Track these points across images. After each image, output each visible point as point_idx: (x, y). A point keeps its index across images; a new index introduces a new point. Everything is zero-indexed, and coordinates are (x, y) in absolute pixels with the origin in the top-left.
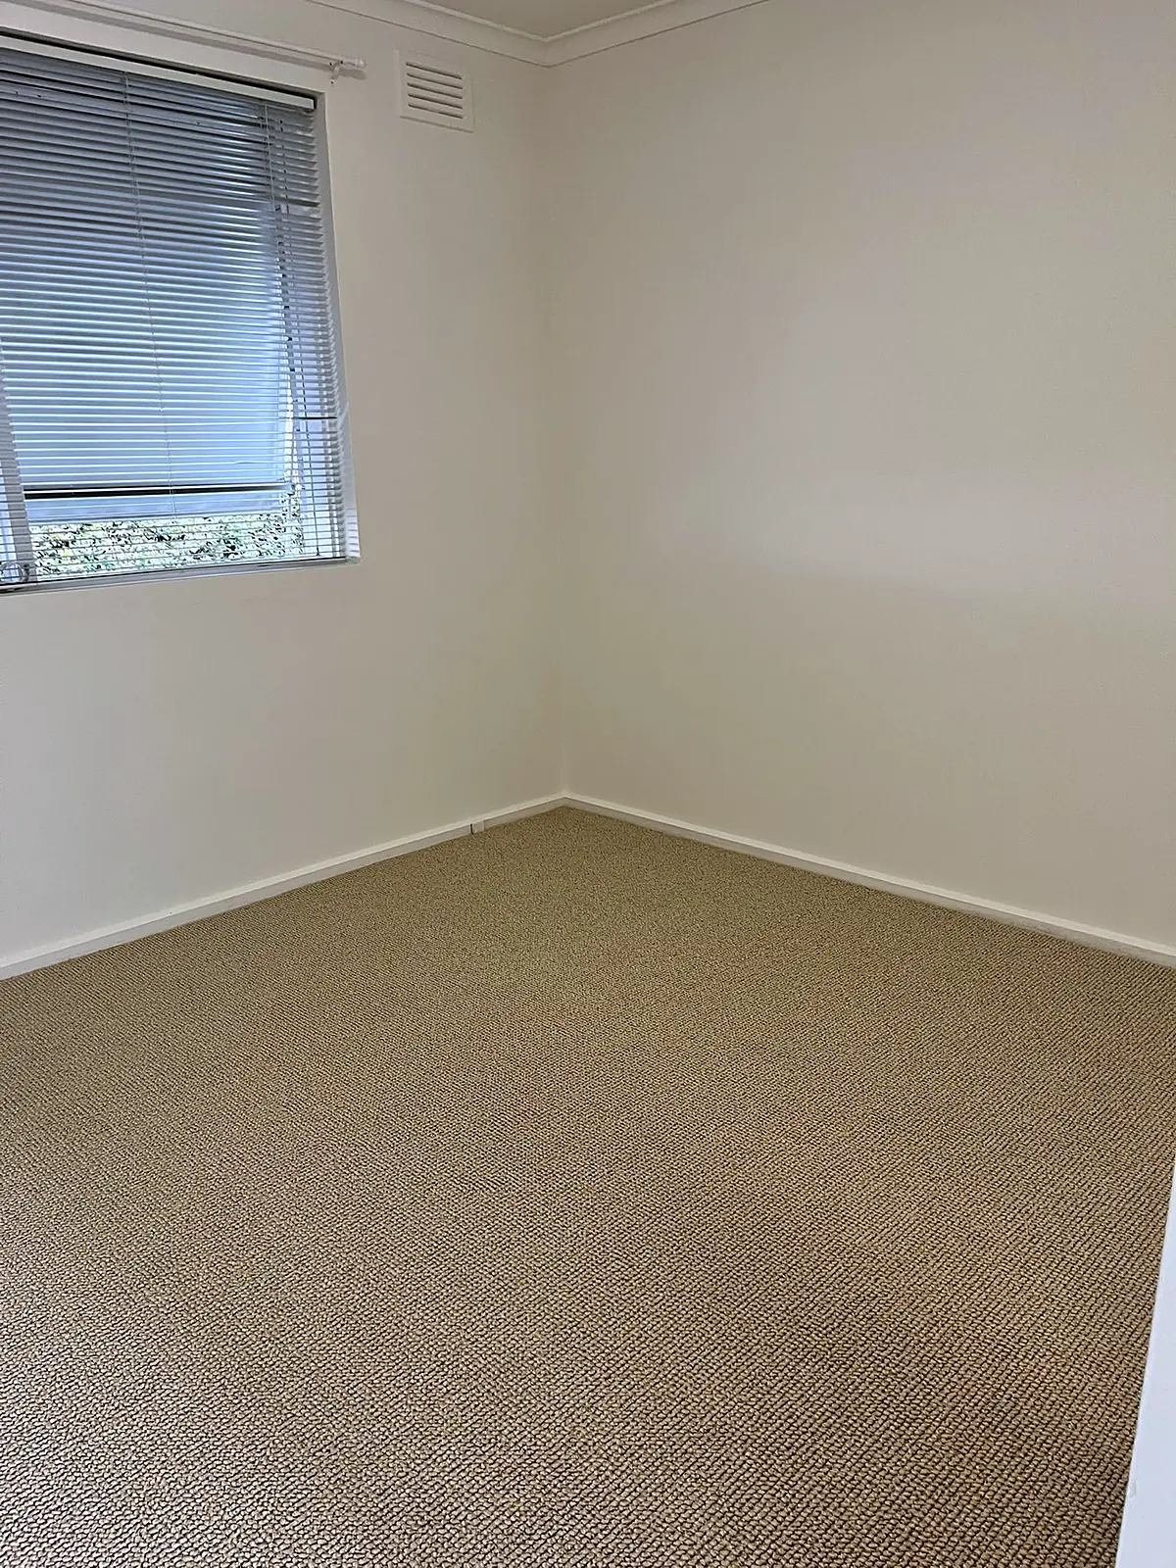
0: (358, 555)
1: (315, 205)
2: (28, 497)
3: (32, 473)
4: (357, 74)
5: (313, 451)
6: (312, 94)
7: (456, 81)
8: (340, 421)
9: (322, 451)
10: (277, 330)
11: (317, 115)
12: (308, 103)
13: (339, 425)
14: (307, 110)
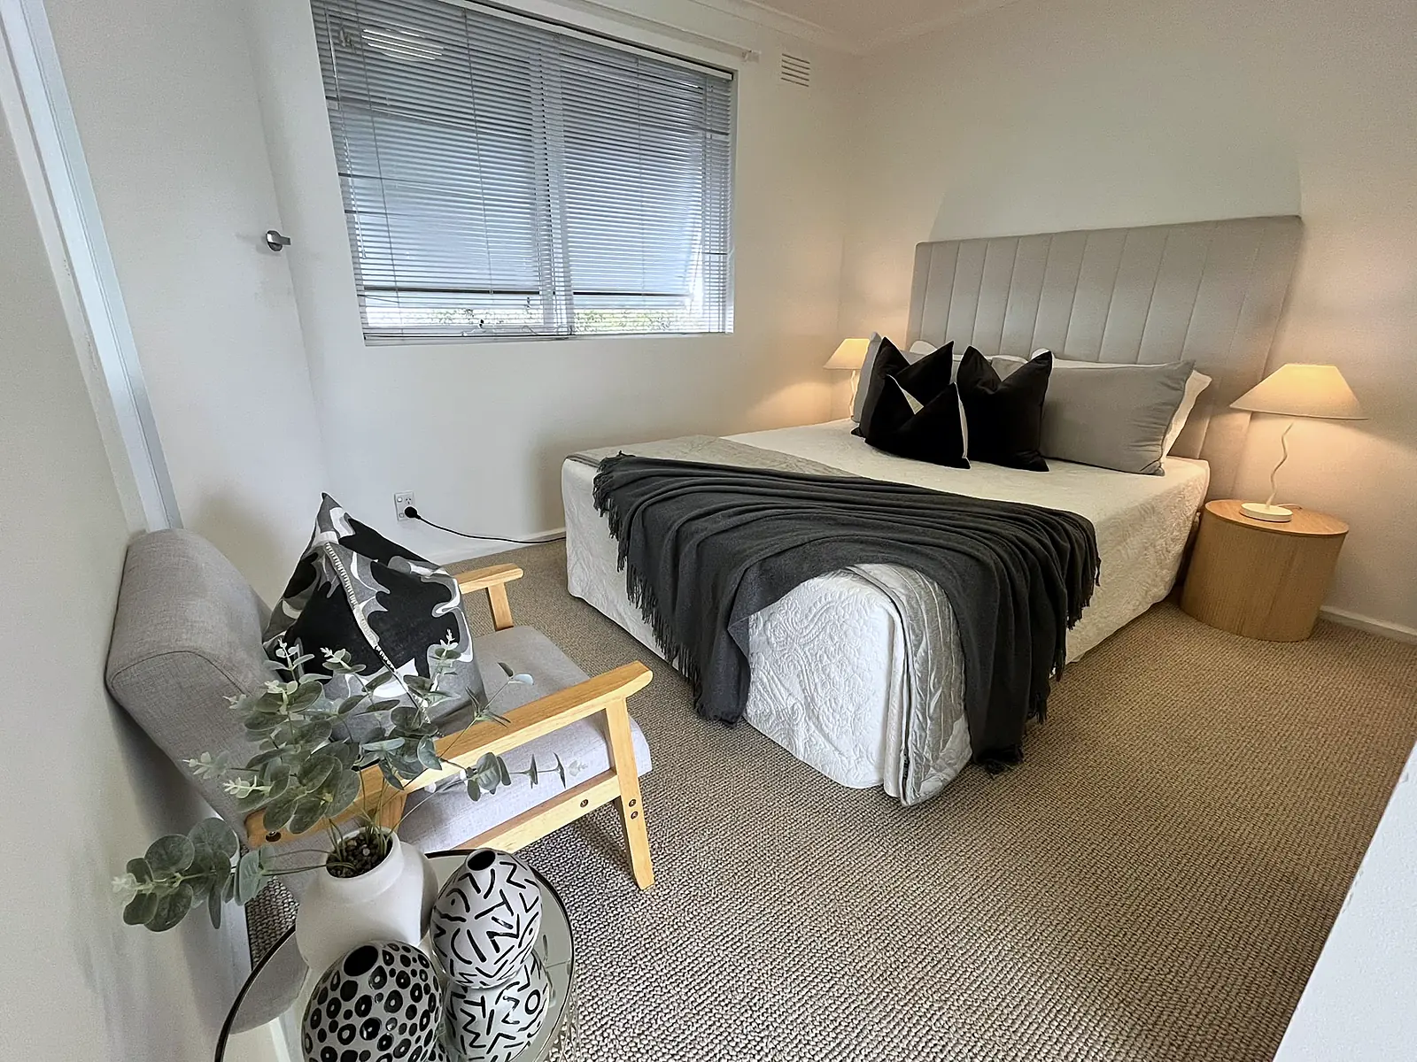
0: (732, 331)
1: (727, 134)
2: (575, 293)
3: (577, 284)
4: (756, 58)
5: (712, 276)
6: (730, 71)
7: (806, 65)
8: (729, 256)
9: (717, 272)
10: (697, 199)
11: (733, 84)
12: (729, 77)
13: (728, 259)
14: (728, 81)
